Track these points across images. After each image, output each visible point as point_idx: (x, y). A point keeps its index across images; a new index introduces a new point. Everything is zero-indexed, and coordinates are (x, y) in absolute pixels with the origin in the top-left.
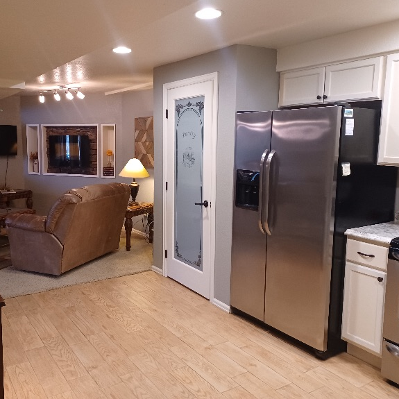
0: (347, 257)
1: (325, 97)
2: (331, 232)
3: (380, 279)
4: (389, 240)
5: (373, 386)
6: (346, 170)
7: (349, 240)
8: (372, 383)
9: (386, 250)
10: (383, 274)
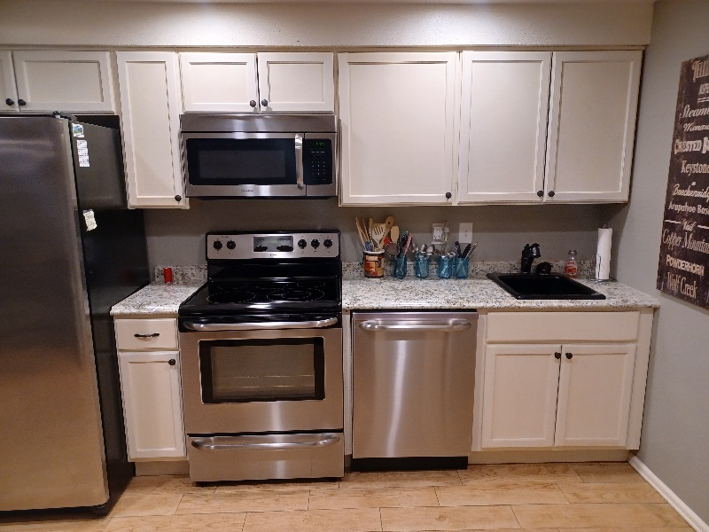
0: (119, 345)
1: (22, 103)
2: (86, 316)
3: (172, 362)
4: (175, 308)
5: (187, 501)
6: (91, 222)
7: (117, 322)
8: (185, 499)
9: (173, 321)
10: (174, 355)
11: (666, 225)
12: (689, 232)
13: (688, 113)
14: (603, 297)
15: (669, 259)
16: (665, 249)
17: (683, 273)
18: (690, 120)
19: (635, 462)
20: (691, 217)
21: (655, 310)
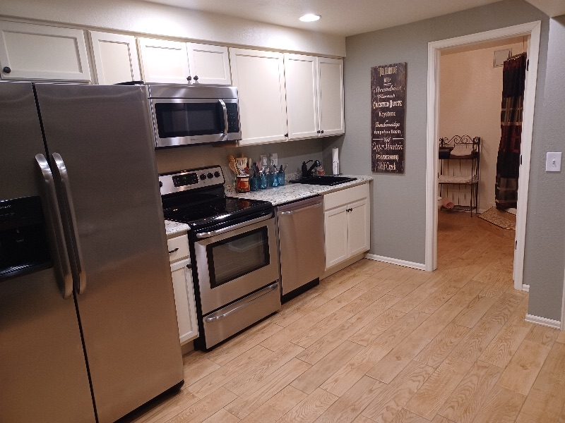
3: (190, 266)
9: (186, 237)
11: (373, 141)
12: (388, 142)
13: (379, 90)
14: (355, 179)
15: (378, 156)
16: (374, 152)
17: (386, 161)
18: (381, 93)
19: (369, 256)
20: (387, 135)
21: (370, 182)
